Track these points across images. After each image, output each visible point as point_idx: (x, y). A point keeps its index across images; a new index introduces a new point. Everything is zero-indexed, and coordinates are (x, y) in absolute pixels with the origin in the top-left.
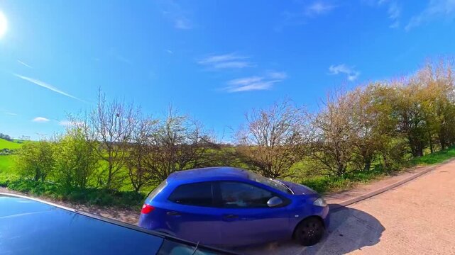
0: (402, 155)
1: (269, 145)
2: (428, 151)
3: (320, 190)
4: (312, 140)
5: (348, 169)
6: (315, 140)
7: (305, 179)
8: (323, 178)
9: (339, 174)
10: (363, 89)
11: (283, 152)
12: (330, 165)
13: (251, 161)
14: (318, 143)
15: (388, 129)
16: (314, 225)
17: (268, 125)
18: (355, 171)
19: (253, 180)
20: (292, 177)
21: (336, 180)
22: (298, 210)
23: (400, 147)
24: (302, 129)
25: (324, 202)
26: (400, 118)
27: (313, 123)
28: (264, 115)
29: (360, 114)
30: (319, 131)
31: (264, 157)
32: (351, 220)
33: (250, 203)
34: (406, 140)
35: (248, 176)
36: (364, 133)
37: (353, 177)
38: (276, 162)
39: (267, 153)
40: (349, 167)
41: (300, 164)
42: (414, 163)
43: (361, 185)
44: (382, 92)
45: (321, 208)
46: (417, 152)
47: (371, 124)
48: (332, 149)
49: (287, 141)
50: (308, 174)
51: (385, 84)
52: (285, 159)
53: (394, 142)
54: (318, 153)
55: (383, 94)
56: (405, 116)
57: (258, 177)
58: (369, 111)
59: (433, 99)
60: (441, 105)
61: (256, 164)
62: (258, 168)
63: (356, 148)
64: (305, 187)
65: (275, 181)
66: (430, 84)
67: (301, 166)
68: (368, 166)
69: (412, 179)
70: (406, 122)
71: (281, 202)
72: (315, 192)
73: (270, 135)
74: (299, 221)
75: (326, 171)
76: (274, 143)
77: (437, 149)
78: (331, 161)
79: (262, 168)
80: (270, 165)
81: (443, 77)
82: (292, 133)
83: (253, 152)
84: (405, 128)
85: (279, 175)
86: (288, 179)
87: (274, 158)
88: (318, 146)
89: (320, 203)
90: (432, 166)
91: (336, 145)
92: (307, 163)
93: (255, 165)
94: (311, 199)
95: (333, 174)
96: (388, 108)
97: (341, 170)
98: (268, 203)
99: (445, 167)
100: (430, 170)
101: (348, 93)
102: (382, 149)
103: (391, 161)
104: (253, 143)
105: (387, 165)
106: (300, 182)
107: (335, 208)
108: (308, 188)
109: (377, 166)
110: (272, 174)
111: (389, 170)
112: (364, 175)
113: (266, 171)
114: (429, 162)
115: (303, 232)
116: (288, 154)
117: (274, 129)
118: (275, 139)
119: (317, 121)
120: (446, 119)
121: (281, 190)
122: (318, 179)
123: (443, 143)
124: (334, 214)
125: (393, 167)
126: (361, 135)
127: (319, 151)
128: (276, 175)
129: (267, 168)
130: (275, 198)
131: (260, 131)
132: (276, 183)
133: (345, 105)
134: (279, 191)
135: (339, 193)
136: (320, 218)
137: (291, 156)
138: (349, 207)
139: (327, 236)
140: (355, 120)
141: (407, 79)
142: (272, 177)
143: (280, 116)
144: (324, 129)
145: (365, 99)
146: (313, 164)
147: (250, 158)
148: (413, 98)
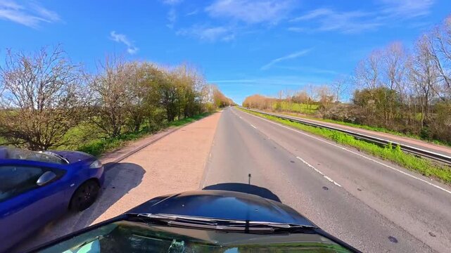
0: (162, 120)
1: (36, 107)
2: (177, 118)
3: (96, 153)
4: (89, 103)
5: (122, 131)
6: (92, 104)
7: (81, 145)
8: (99, 141)
9: (114, 136)
10: (139, 65)
11: (55, 117)
12: (106, 128)
13: (10, 131)
14: (95, 107)
15: (154, 101)
16: (90, 188)
17: (33, 79)
18: (128, 133)
19: (15, 158)
20: (67, 145)
21: (111, 141)
22: (73, 178)
23: (161, 115)
24: (77, 90)
25: (100, 163)
26: (163, 95)
27: (91, 86)
28: (26, 65)
29: (135, 85)
30: (97, 95)
31: (30, 125)
32: (122, 173)
33: (13, 191)
34: (165, 110)
35: (7, 155)
36: (136, 102)
37: (126, 137)
38: (47, 130)
39: (33, 118)
40: (123, 129)
41: (76, 130)
42: (169, 125)
43: (132, 143)
44: (154, 72)
45: (96, 170)
46: (171, 119)
47: (143, 95)
48: (109, 114)
49: (60, 103)
50: (85, 139)
51: (157, 66)
52: (57, 125)
53: (158, 111)
54: (95, 117)
55: (154, 74)
56: (166, 94)
57: (22, 152)
58: (143, 84)
59: (184, 87)
60: (188, 91)
61: (19, 135)
62: (22, 141)
63: (130, 114)
64: (82, 153)
65: (46, 153)
66: (184, 77)
67: (77, 131)
68: (137, 129)
69: (166, 135)
70: (167, 98)
71: (54, 176)
72: (91, 156)
73: (36, 94)
74: (76, 188)
75: (103, 135)
76: (42, 105)
77: (182, 117)
78: (107, 124)
79: (28, 140)
80: (38, 135)
81: (191, 75)
82: (65, 93)
83: (13, 119)
84: (165, 102)
85: (51, 145)
86: (63, 148)
87: (44, 125)
88: (95, 110)
89: (96, 165)
90: (178, 127)
91: (113, 110)
92: (83, 127)
93: (16, 137)
94: (88, 163)
95: (109, 137)
96: (156, 85)
97: (116, 132)
98: (38, 181)
99: (184, 128)
100: (176, 130)
101: (127, 64)
102: (149, 115)
103: (154, 124)
104: (12, 105)
105: (151, 127)
106: (76, 148)
107: (109, 167)
108: (85, 154)
109: (144, 128)
110: (42, 145)
111: (152, 130)
112: (134, 135)
113: (34, 143)
114: (177, 125)
115: (80, 199)
116: (61, 120)
117: (42, 86)
118: (44, 99)
119: (95, 85)
120: (189, 100)
121: (54, 162)
122: (93, 142)
123: (186, 115)
124: (108, 172)
125: (155, 128)
126: (134, 103)
127: (96, 115)
128: (47, 146)
129: (35, 139)
130: (47, 173)
131: (21, 87)
132: (48, 155)
133: (123, 74)
134: (51, 164)
135: (113, 152)
136: (95, 180)
137: (65, 121)
138: (121, 162)
139: (102, 192)
140: (131, 89)
141: (171, 68)
142: (41, 150)
143: (49, 70)
144: (101, 93)
145: (140, 74)
146: (90, 129)
147: (8, 127)
148: (173, 83)
